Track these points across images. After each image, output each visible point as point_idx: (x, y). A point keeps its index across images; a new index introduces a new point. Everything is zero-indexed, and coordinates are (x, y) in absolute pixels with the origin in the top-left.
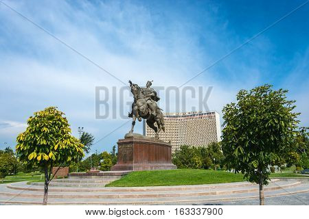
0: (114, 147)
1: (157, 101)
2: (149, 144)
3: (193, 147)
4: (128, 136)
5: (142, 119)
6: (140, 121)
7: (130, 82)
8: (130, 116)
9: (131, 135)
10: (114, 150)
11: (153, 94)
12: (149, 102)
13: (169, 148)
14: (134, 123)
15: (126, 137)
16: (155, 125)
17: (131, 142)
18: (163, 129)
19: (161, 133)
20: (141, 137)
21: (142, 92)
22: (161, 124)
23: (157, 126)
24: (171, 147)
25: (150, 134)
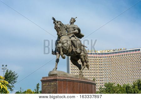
0: (38, 85)
1: (81, 38)
2: (73, 81)
3: (118, 85)
4: (52, 74)
5: (66, 56)
6: (64, 58)
7: (54, 19)
8: (54, 53)
9: (55, 72)
10: (38, 88)
11: (77, 31)
12: (73, 39)
13: (93, 86)
14: (57, 61)
15: (50, 75)
16: (79, 62)
17: (55, 80)
18: (87, 66)
19: (85, 71)
20: (65, 74)
21: (66, 29)
22: (85, 61)
23: (81, 63)
24: (95, 84)
25: (74, 72)
